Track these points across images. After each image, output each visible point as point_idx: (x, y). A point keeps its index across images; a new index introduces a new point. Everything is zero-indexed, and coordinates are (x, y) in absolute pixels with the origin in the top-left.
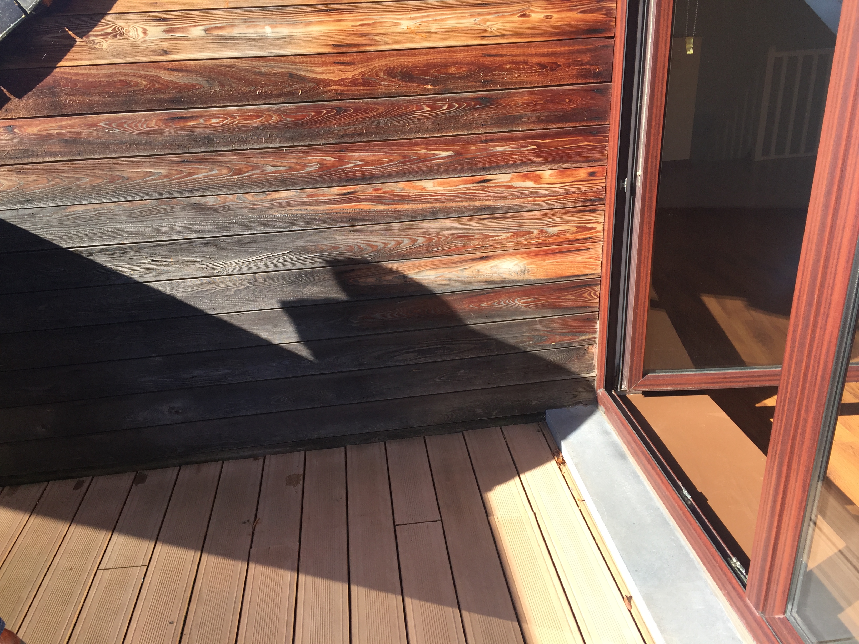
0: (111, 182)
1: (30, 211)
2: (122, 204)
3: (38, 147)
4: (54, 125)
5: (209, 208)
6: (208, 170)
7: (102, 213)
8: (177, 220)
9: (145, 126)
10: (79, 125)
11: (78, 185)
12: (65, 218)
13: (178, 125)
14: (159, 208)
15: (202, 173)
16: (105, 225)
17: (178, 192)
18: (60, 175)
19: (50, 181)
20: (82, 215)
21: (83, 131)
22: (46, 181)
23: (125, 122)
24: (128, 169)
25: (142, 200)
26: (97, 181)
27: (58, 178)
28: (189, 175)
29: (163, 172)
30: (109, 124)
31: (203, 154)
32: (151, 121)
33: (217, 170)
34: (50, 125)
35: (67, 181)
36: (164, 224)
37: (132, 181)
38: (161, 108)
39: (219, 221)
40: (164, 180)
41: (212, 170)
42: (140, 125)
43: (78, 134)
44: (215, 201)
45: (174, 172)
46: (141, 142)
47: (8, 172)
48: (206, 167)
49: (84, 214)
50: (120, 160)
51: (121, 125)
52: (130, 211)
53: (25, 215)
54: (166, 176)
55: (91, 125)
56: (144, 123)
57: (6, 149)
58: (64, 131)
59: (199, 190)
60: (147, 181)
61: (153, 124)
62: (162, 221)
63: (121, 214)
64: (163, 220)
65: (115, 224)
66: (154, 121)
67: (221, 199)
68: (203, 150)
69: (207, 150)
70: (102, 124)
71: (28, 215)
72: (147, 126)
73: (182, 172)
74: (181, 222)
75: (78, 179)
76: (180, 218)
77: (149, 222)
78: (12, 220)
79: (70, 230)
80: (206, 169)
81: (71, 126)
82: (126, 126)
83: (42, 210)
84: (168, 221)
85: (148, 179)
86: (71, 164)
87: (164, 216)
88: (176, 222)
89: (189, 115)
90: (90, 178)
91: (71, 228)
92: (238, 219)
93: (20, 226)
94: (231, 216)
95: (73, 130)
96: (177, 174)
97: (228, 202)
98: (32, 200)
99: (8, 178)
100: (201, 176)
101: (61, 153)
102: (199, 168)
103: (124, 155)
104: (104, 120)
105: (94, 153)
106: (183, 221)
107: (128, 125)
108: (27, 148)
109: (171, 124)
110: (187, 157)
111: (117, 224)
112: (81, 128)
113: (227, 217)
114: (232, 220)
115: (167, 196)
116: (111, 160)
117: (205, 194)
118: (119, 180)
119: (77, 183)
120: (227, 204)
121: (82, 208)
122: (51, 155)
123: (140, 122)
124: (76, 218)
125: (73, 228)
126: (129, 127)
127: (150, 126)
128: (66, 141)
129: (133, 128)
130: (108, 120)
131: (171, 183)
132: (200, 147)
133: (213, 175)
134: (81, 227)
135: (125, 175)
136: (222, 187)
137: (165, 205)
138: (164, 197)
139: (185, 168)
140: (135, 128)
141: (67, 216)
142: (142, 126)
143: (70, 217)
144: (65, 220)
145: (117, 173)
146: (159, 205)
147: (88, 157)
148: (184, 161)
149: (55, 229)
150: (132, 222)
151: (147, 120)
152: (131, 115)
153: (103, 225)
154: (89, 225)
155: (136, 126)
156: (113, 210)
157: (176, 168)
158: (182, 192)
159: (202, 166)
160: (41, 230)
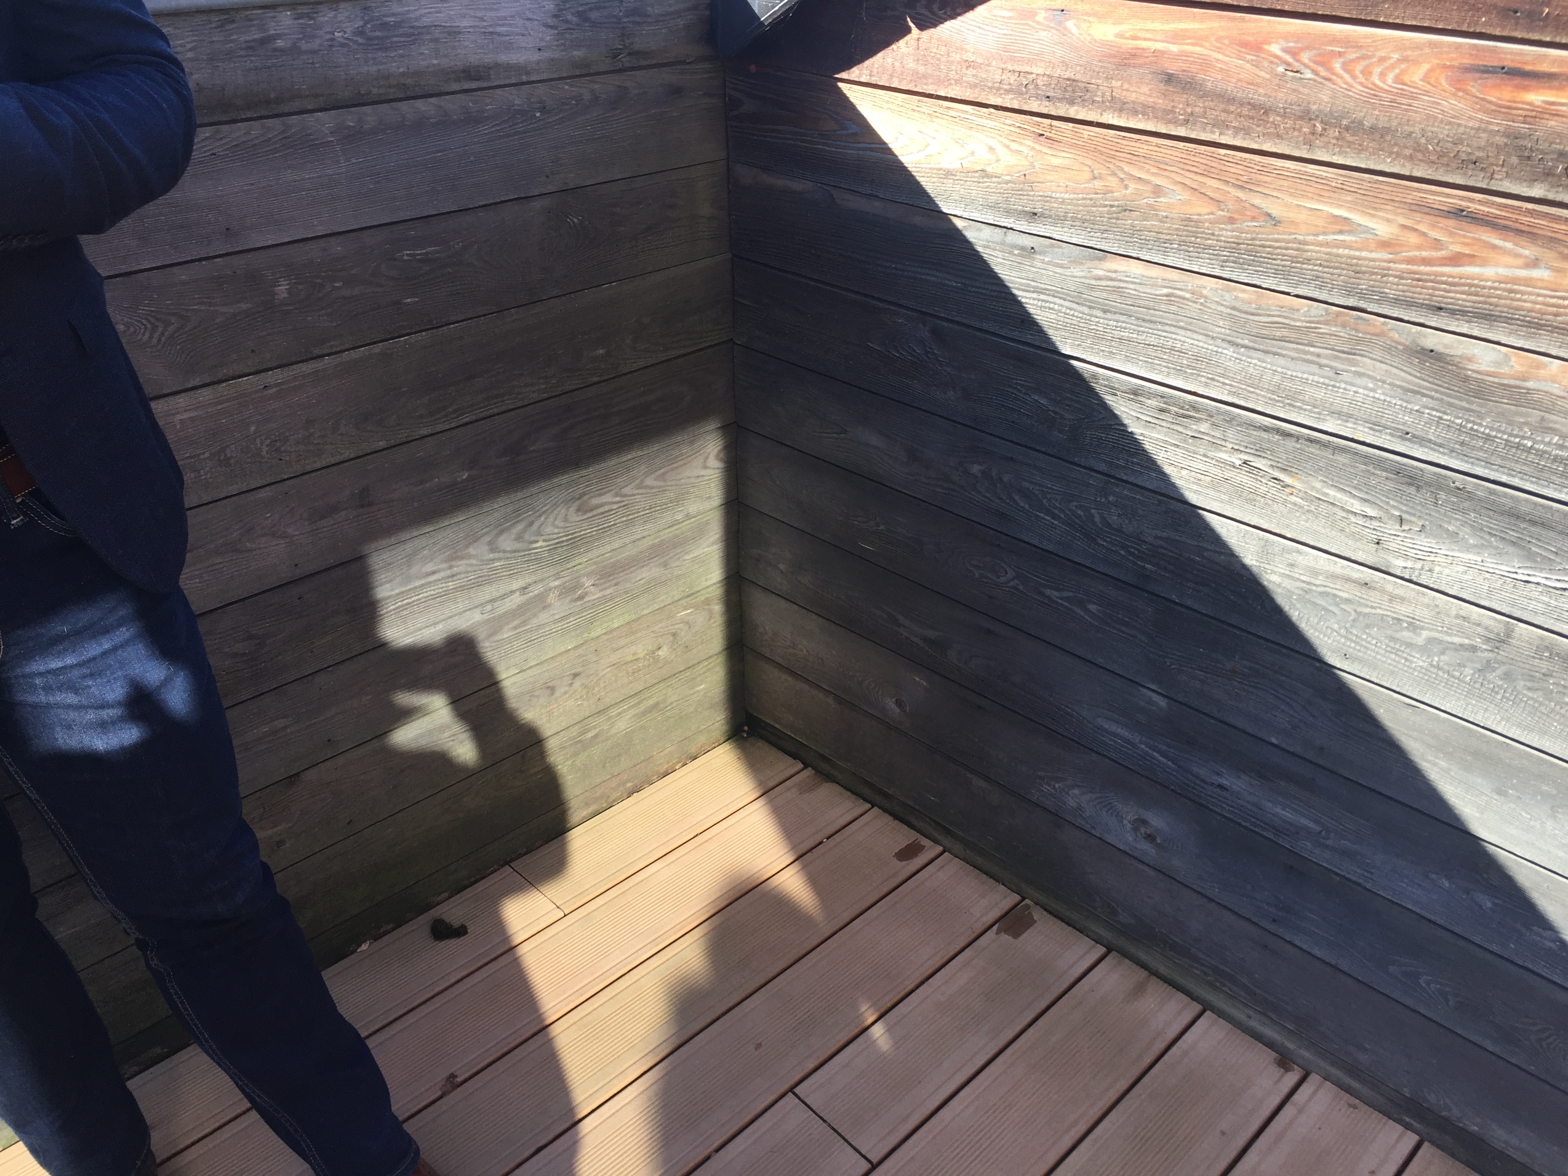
0: (1231, 220)
1: (1028, 241)
2: (1235, 289)
3: (1100, 82)
4: (1157, 26)
5: (1466, 379)
6: (1520, 261)
7: (1180, 297)
8: (1358, 381)
9: (1390, 80)
10: (1219, 39)
11: (1151, 207)
12: (1093, 282)
13: (1493, 96)
14: (1324, 329)
15: (1496, 265)
16: (1173, 329)
17: (1397, 301)
18: (1122, 170)
19: (1095, 178)
20: (1132, 286)
21: (1220, 57)
22: (1087, 175)
23: (1340, 54)
24: (1291, 195)
25: (1288, 294)
26: (1201, 209)
27: (1114, 174)
28: (1456, 260)
29: (1383, 229)
30: (1293, 53)
31: (1530, 206)
32: (1416, 62)
33: (1552, 269)
34: (1150, 25)
35: (1132, 186)
36: (1316, 378)
37: (1284, 233)
38: (1464, 28)
39: (1480, 425)
40: (1373, 255)
41: (1534, 263)
42: (1377, 70)
43: (1206, 63)
44: (1498, 364)
45: (1414, 239)
46: (1361, 123)
47: (1018, 131)
48: (1520, 251)
49: (1137, 287)
50: (1279, 162)
51: (1324, 60)
52: (1246, 313)
53: (1015, 246)
54: (1385, 245)
55: (1247, 46)
56: (1392, 67)
57: (1035, 70)
58: (1174, 48)
59: (1464, 313)
60: (1327, 244)
61: (1416, 76)
62: (1315, 368)
63: (1221, 314)
64: (1321, 366)
65: (1195, 336)
66: (1425, 67)
67: (1517, 363)
68: (1537, 191)
69: (1551, 196)
70: (1275, 48)
71: (1023, 248)
72: (1398, 79)
73: (1437, 244)
74: (1366, 388)
75: (1158, 191)
76: (1369, 377)
77: (1282, 361)
78: (987, 251)
79: (1091, 316)
80: (1517, 256)
81: (1198, 39)
82: (1337, 65)
83: (1052, 246)
84: (1331, 374)
85: (1331, 238)
86: (1157, 146)
87: (1327, 357)
88: (1352, 384)
89: (1544, 68)
90: (1185, 195)
91: (1095, 312)
92: (1542, 442)
93: (998, 269)
94: (1526, 424)
95: (1198, 49)
96: (1419, 248)
97: (1538, 379)
98: (1042, 215)
99: (1014, 146)
100: (1489, 272)
101: (1144, 110)
102: (1494, 247)
103: (1296, 154)
104: (1286, 37)
105: (1222, 126)
106: (1371, 390)
107: (1345, 66)
108: (1078, 77)
109: (1474, 88)
110: (1476, 203)
111: (1200, 337)
112: (1219, 50)
113: (1510, 423)
114: (1523, 438)
115: (1362, 304)
116: (1257, 158)
117: (1475, 333)
118: (1254, 219)
119: (1151, 201)
120: (1530, 384)
121: (1136, 269)
122: (1121, 107)
123: (1382, 60)
124: (1117, 290)
125: (1099, 314)
126: (1345, 70)
127: (1406, 79)
128: (1170, 79)
129: (1354, 77)
130: (1297, 37)
131: (1389, 269)
132: (1532, 181)
133: (1528, 282)
134: (1117, 317)
135: (1276, 210)
136: (1539, 326)
137: (1344, 326)
138: (1351, 302)
139: (1452, 234)
140: (1361, 78)
141: (1099, 279)
142: (1382, 75)
143: (1104, 283)
144: (1091, 288)
145: (1258, 201)
146: (1327, 323)
147: (1203, 137)
148: (1458, 214)
149: (1061, 302)
150: (1237, 345)
151: (1404, 60)
152: (1366, 36)
153: (1167, 328)
154: (1138, 319)
155: (1367, 73)
156: (1206, 297)
157: (1422, 228)
158: (1410, 304)
159: (1509, 245)
160: (1035, 295)
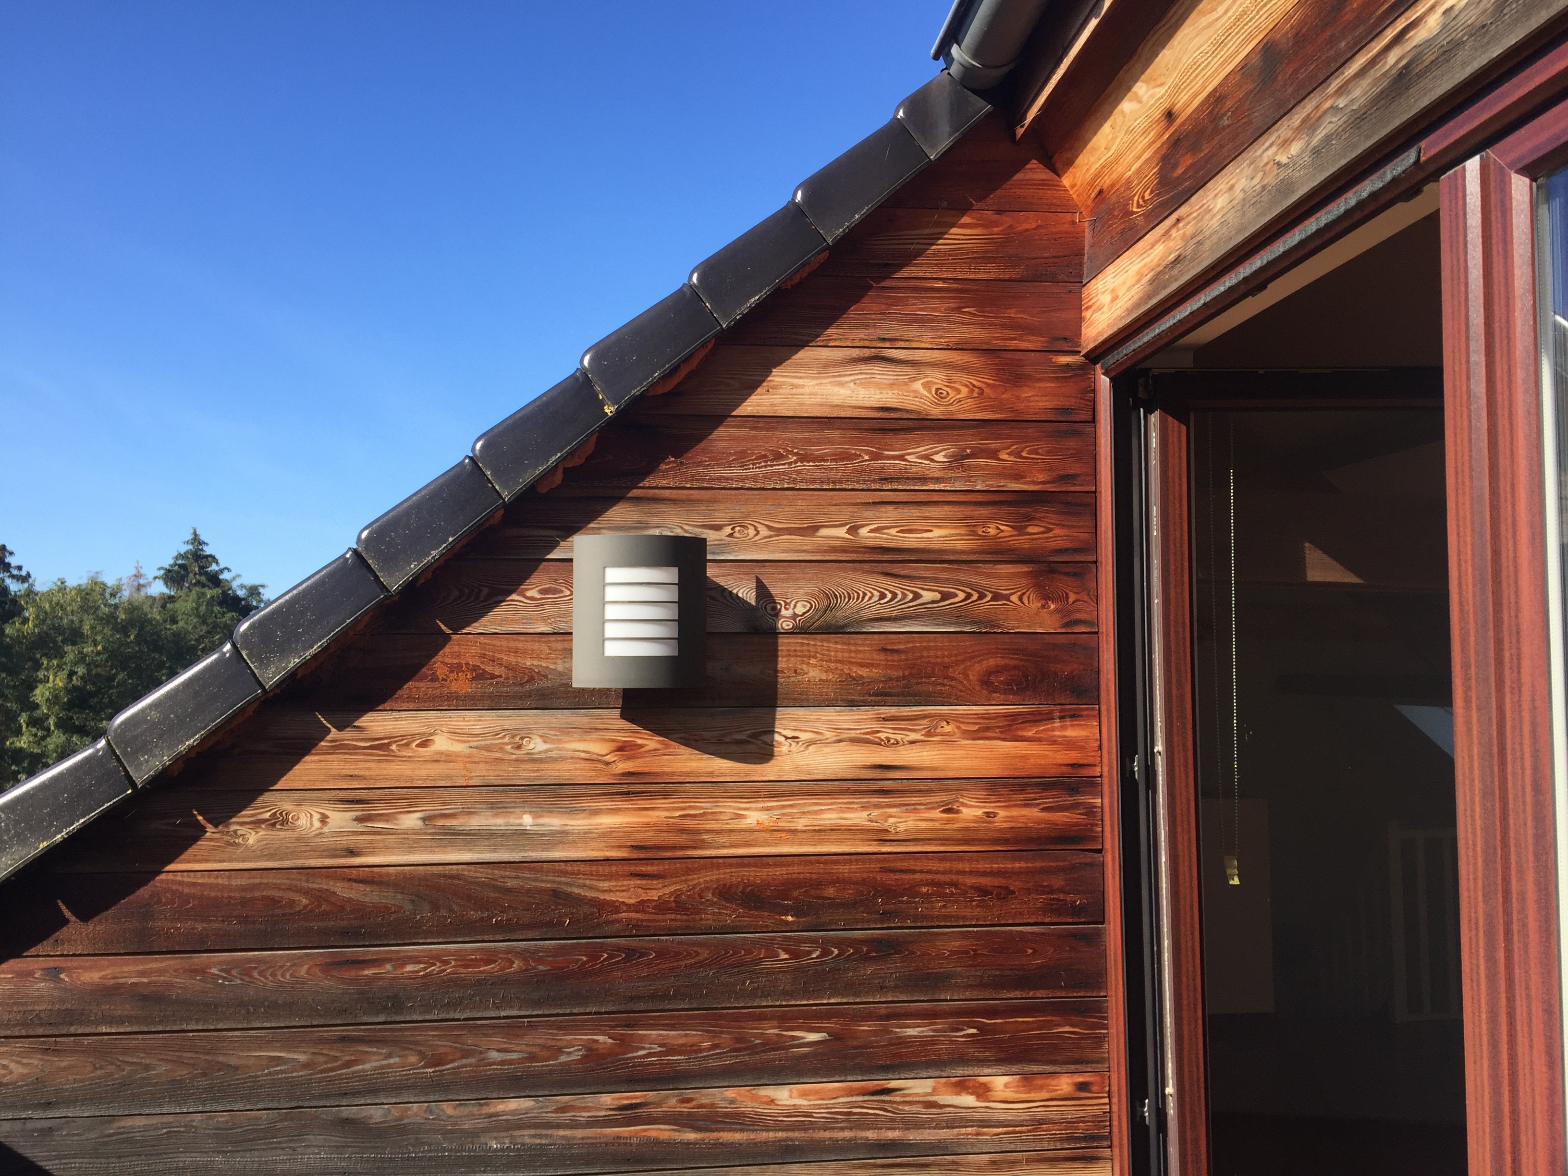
0: (204, 1074)
1: (46, 1124)
2: (216, 1116)
3: (92, 1008)
4: (131, 968)
5: (371, 1129)
6: (382, 1057)
7: (174, 1132)
8: (309, 1150)
9: (288, 977)
10: (175, 971)
11: (144, 1078)
12: (107, 1139)
13: (346, 975)
14: (280, 1125)
15: (370, 1062)
16: (175, 1155)
17: (320, 1097)
18: (118, 1059)
19: (97, 1069)
20: (138, 1134)
21: (178, 980)
22: (90, 1068)
23: (255, 968)
24: (242, 1051)
25: (252, 1110)
26: (182, 1072)
27: (112, 1064)
28: (348, 1064)
29: (302, 1058)
30: (227, 971)
31: (380, 1027)
32: (302, 966)
33: (399, 1056)
34: (126, 969)
35: (128, 1068)
36: (281, 1158)
37: (242, 1074)
38: (323, 945)
39: (385, 1154)
40: (300, 1074)
41: (389, 1056)
42: (279, 973)
43: (170, 985)
44: (385, 1116)
45: (322, 1059)
46: (276, 1002)
47: (28, 1050)
48: (380, 1051)
49: (142, 1134)
50: (230, 1034)
51: (247, 972)
52: (226, 1129)
53: (35, 1130)
54: (306, 1066)
55: (193, 971)
56: (288, 970)
57: (37, 1008)
58: (145, 980)
59: (359, 1093)
60: (270, 1074)
61: (303, 971)
62: (279, 1152)
63: (208, 1135)
64: (283, 1149)
65: (193, 1155)
66: (306, 967)
67: (395, 1112)
68: (381, 1019)
69: (389, 1019)
70: (214, 971)
71: (41, 1130)
72: (292, 976)
73: (336, 1059)
74: (314, 1154)
75: (147, 1068)
76: (314, 1146)
77: (256, 1153)
78: (9, 1139)
79: (109, 1163)
80: (380, 1054)
81: (161, 972)
82: (255, 974)
83: (68, 1122)
84: (291, 1152)
85: (272, 1070)
86: (142, 1039)
87: (286, 1142)
88: (306, 1154)
89: (369, 957)
90: (169, 1067)
91: (110, 1160)
92: (420, 1152)
93: (21, 1151)
94: (409, 1144)
95: (162, 978)
96: (326, 1063)
97: (408, 1117)
98: (57, 1103)
99: (25, 1061)
100: (367, 1066)
101: (130, 1019)
102: (367, 1052)
103: (240, 1026)
104: (220, 963)
105: (188, 1020)
106: (317, 1154)
107: (260, 974)
108: (74, 1007)
109: (334, 973)
110: (351, 1031)
111: (196, 1155)
112: (177, 977)
113: (400, 1147)
114: (410, 1153)
115: (301, 1104)
116: (215, 1034)
117: (369, 1101)
118: (219, 1070)
119: (145, 1075)
120: (405, 1121)
121: (140, 1122)
122: (111, 1021)
123: (281, 967)
124: (124, 1141)
125: (114, 1160)
126: (261, 976)
127: (297, 974)
128: (145, 998)
129: (267, 979)
130: (227, 963)
131: (311, 1079)
132: (377, 1014)
133: (389, 1066)
134: (130, 1159)
135: (233, 1061)
136: (401, 1089)
137: (292, 1119)
138: (293, 1104)
139: (342, 1051)
140: (271, 978)
141: (111, 1135)
142: (283, 975)
143: (115, 1138)
144: (106, 1144)
145: (221, 1059)
146: (281, 1121)
147: (175, 1028)
148: (343, 1039)
149: (81, 1160)
150: (224, 1152)
151: (294, 965)
152: (269, 956)
153: (171, 1155)
154: (146, 1155)
155: (273, 975)
156: (196, 1127)
157: (325, 1052)
158: (328, 1096)
159: (374, 1050)
160: (57, 1161)
